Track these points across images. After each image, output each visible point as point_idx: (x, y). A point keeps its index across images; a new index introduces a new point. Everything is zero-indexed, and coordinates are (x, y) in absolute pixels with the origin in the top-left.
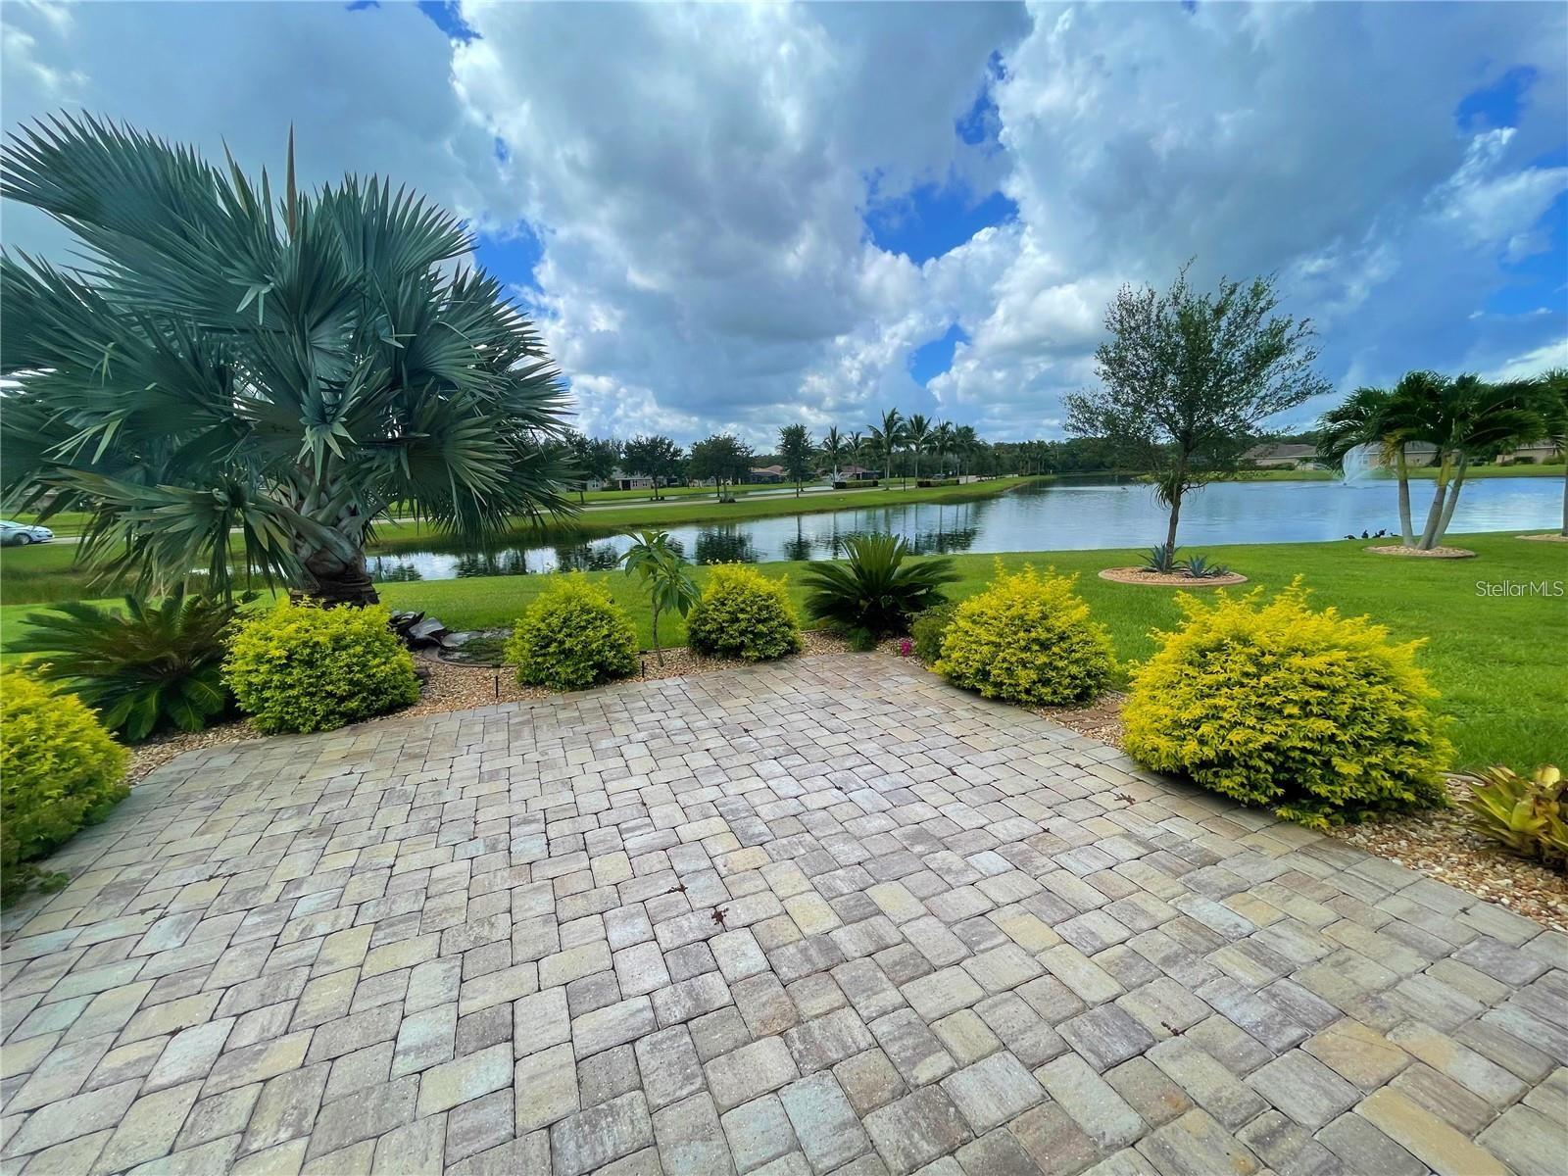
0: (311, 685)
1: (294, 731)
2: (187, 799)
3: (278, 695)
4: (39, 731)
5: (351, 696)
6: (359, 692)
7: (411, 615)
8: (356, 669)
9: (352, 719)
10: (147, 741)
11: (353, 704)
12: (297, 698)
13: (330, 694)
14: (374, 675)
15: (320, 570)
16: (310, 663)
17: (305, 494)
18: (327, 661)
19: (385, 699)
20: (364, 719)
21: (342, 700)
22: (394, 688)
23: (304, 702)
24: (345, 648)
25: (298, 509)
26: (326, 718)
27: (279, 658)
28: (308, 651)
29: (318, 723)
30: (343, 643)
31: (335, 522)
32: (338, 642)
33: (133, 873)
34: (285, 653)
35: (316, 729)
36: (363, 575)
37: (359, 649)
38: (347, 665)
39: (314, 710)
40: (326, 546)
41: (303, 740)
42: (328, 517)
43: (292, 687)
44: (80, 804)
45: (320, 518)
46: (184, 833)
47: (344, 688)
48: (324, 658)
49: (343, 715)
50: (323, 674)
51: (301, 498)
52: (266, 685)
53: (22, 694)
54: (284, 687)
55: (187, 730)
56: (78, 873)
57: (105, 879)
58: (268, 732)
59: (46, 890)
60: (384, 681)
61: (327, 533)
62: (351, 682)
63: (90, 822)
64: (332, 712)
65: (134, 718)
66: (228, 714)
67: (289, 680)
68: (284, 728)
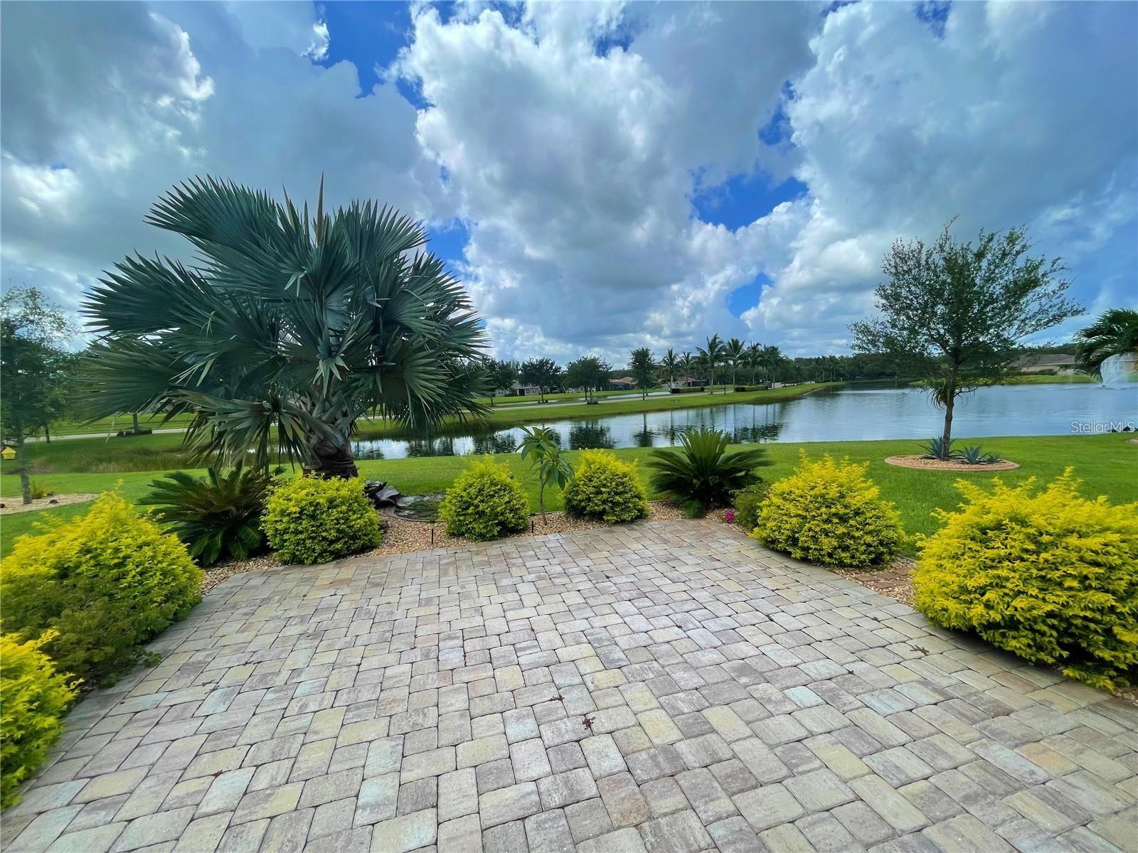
0: (313, 532)
1: (301, 563)
2: (234, 607)
3: (293, 538)
4: (153, 558)
5: (337, 540)
6: (343, 538)
7: (378, 483)
8: (342, 521)
9: (338, 556)
10: (214, 565)
11: (338, 546)
12: (304, 540)
13: (324, 539)
14: (353, 526)
15: (322, 453)
16: (313, 517)
17: (315, 402)
18: (324, 516)
19: (360, 543)
20: (344, 556)
21: (332, 542)
22: (365, 535)
23: (308, 543)
24: (335, 507)
25: (311, 412)
26: (321, 555)
27: (295, 513)
28: (313, 508)
29: (316, 558)
30: (335, 503)
31: (333, 421)
32: (332, 503)
33: (199, 657)
34: (298, 510)
35: (315, 562)
36: (349, 457)
37: (344, 508)
38: (336, 519)
39: (314, 549)
40: (326, 436)
41: (306, 570)
42: (329, 417)
43: (301, 532)
44: (172, 607)
45: (324, 419)
46: (231, 630)
47: (334, 534)
48: (322, 514)
49: (331, 553)
50: (321, 524)
51: (314, 405)
52: (286, 531)
53: (146, 533)
54: (297, 532)
55: (238, 559)
56: (167, 654)
57: (183, 659)
58: (285, 563)
59: (148, 665)
60: (359, 531)
61: (327, 428)
62: (338, 531)
63: (177, 619)
64: (325, 551)
65: (207, 550)
66: (261, 550)
67: (300, 528)
68: (295, 561)
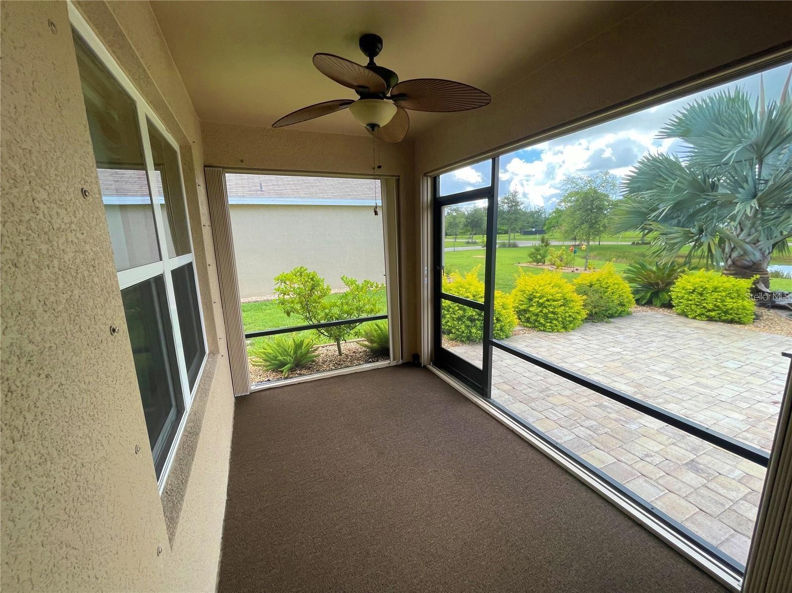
0: (698, 302)
1: (687, 316)
2: (643, 320)
3: (685, 302)
4: (618, 289)
5: (713, 310)
6: (717, 310)
8: (719, 300)
9: (711, 319)
10: (644, 305)
11: (713, 314)
12: (691, 304)
13: (704, 307)
14: (726, 305)
15: (738, 263)
16: (701, 294)
17: (744, 228)
18: (708, 295)
19: (730, 317)
20: (716, 321)
21: (709, 311)
22: (736, 314)
23: (693, 307)
24: (717, 292)
25: (738, 236)
26: (699, 315)
27: (690, 289)
28: (702, 289)
29: (696, 316)
30: (718, 290)
31: (755, 242)
32: (715, 290)
33: (621, 326)
34: (692, 288)
35: (694, 318)
37: (724, 294)
38: (716, 299)
39: (696, 311)
40: (746, 253)
41: (688, 319)
42: (752, 240)
43: (691, 300)
44: (620, 309)
45: (747, 240)
46: (638, 324)
47: (710, 306)
48: (707, 294)
49: (707, 317)
50: (705, 299)
51: (742, 230)
52: (682, 298)
53: (618, 280)
54: (688, 300)
55: (655, 306)
56: (613, 322)
57: (618, 325)
58: (679, 314)
59: (607, 322)
60: (731, 309)
61: (748, 247)
62: (715, 305)
63: (620, 315)
64: (703, 314)
65: (643, 298)
66: (669, 305)
67: (690, 298)
68: (684, 314)
